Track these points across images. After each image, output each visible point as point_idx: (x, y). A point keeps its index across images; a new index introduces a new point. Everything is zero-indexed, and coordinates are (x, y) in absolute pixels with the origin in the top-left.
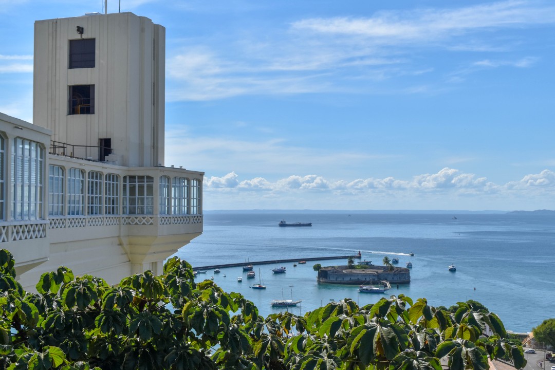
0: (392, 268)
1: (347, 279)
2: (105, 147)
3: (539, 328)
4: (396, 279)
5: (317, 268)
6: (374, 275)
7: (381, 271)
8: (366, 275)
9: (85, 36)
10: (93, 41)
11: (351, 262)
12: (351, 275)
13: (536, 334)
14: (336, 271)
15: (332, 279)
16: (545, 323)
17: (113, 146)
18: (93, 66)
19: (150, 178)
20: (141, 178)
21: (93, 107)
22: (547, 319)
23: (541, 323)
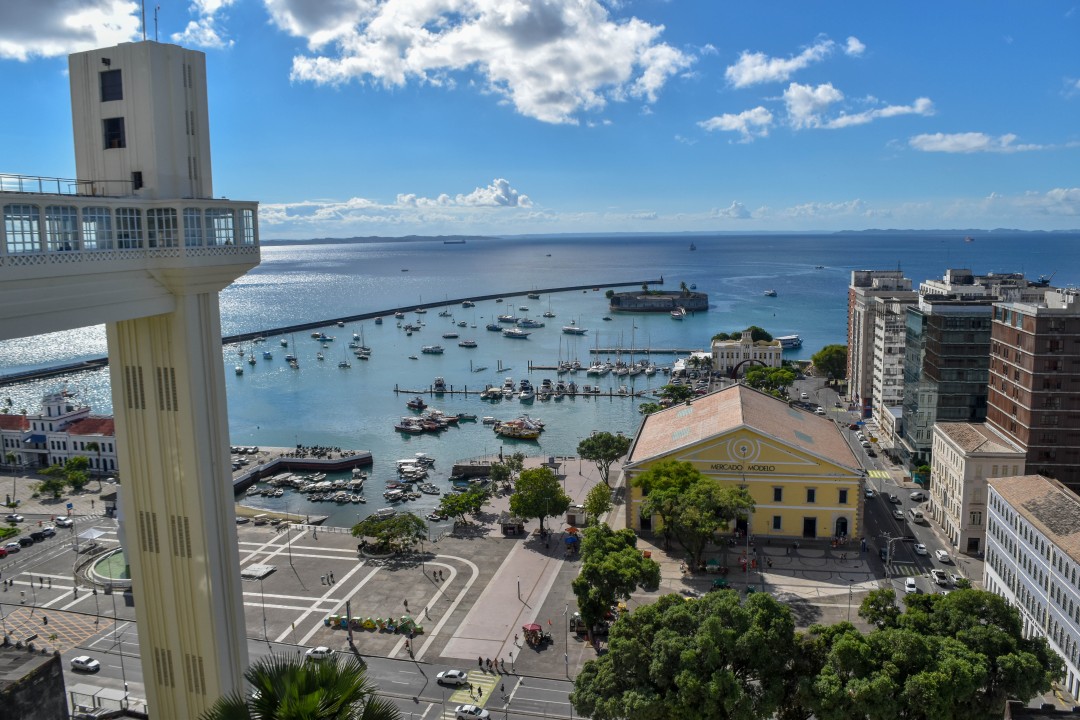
0: (689, 294)
1: (640, 306)
2: (138, 180)
3: (818, 354)
4: (692, 305)
5: (610, 295)
6: (669, 301)
7: (677, 297)
8: (660, 301)
9: (113, 67)
10: (118, 72)
11: (645, 287)
12: (645, 301)
13: (816, 360)
14: (630, 297)
15: (625, 306)
16: (825, 349)
17: (145, 179)
18: (120, 98)
19: (174, 211)
20: (167, 210)
21: (124, 140)
22: (828, 345)
23: (821, 349)
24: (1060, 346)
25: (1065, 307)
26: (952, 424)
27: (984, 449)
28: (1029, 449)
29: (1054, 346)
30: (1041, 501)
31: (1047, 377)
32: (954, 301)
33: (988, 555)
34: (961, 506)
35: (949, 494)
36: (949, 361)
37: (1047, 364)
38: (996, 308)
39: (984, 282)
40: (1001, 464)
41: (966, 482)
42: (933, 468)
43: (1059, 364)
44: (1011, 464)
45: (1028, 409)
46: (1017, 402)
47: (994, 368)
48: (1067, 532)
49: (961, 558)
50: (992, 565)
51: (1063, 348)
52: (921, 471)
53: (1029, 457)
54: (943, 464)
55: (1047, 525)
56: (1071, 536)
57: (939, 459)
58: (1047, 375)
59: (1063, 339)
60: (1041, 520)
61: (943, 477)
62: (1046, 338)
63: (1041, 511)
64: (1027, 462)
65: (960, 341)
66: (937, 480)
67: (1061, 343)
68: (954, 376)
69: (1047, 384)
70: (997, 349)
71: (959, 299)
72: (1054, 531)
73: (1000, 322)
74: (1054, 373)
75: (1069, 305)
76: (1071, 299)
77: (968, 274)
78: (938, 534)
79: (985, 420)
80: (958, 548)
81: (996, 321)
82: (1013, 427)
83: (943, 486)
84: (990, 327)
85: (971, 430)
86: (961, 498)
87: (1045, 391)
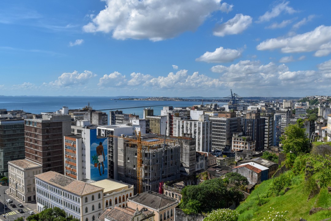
24: (49, 131)
25: (49, 119)
26: (15, 161)
27: (29, 167)
28: (43, 164)
29: (48, 132)
30: (54, 178)
31: (46, 141)
32: (7, 120)
33: (38, 200)
34: (24, 187)
35: (18, 185)
36: (9, 140)
37: (46, 137)
38: (26, 121)
39: (11, 113)
40: (35, 170)
41: (25, 179)
42: (10, 177)
43: (49, 137)
44: (38, 170)
45: (41, 152)
46: (37, 150)
47: (27, 140)
48: (66, 185)
49: (26, 204)
50: (40, 203)
51: (50, 132)
52: (3, 179)
53: (43, 167)
54: (14, 175)
55: (59, 184)
56: (67, 186)
57: (12, 173)
58: (46, 140)
59: (50, 129)
60: (57, 183)
61: (15, 179)
62: (45, 129)
63: (56, 181)
64: (43, 168)
65: (11, 133)
66: (12, 181)
67: (49, 130)
68: (11, 145)
69: (47, 143)
70: (27, 134)
71: (9, 119)
72: (62, 186)
73: (28, 125)
74: (48, 140)
75: (51, 118)
76: (51, 117)
77: (5, 111)
78: (16, 199)
79: (25, 158)
80: (24, 201)
81: (26, 125)
82: (36, 158)
83: (15, 182)
84: (24, 127)
85: (22, 162)
86: (24, 184)
87: (46, 145)
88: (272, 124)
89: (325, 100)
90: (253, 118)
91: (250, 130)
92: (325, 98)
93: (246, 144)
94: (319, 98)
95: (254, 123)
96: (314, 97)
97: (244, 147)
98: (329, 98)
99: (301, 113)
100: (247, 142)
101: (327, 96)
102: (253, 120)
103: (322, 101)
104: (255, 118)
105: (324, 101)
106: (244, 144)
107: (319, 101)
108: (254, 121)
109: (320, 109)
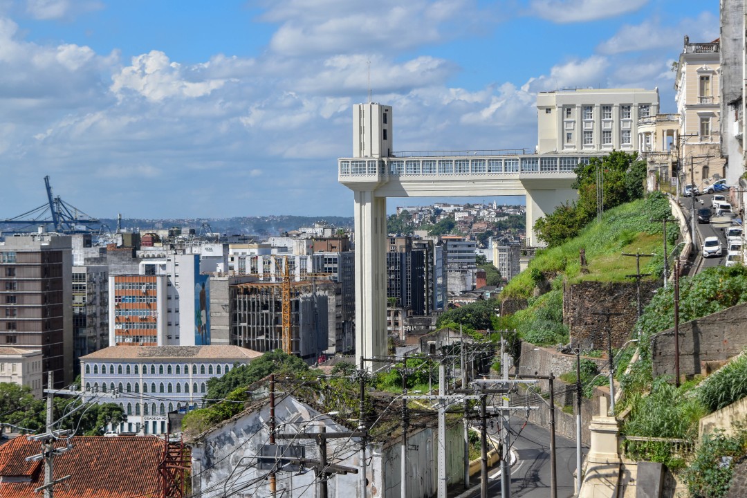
24: (47, 272)
30: (146, 352)
43: (48, 284)
48: (194, 354)
55: (175, 356)
56: (199, 354)
62: (44, 266)
63: (157, 354)
67: (48, 269)
72: (186, 356)
88: (432, 271)
89: (489, 224)
90: (399, 251)
91: (393, 283)
92: (490, 216)
93: (396, 314)
94: (458, 216)
95: (404, 263)
96: (438, 212)
97: (392, 323)
98: (504, 215)
99: (460, 258)
100: (399, 309)
101: (495, 206)
102: (401, 254)
103: (475, 226)
104: (404, 251)
105: (483, 226)
106: (392, 313)
107: (459, 227)
108: (404, 256)
109: (500, 250)
